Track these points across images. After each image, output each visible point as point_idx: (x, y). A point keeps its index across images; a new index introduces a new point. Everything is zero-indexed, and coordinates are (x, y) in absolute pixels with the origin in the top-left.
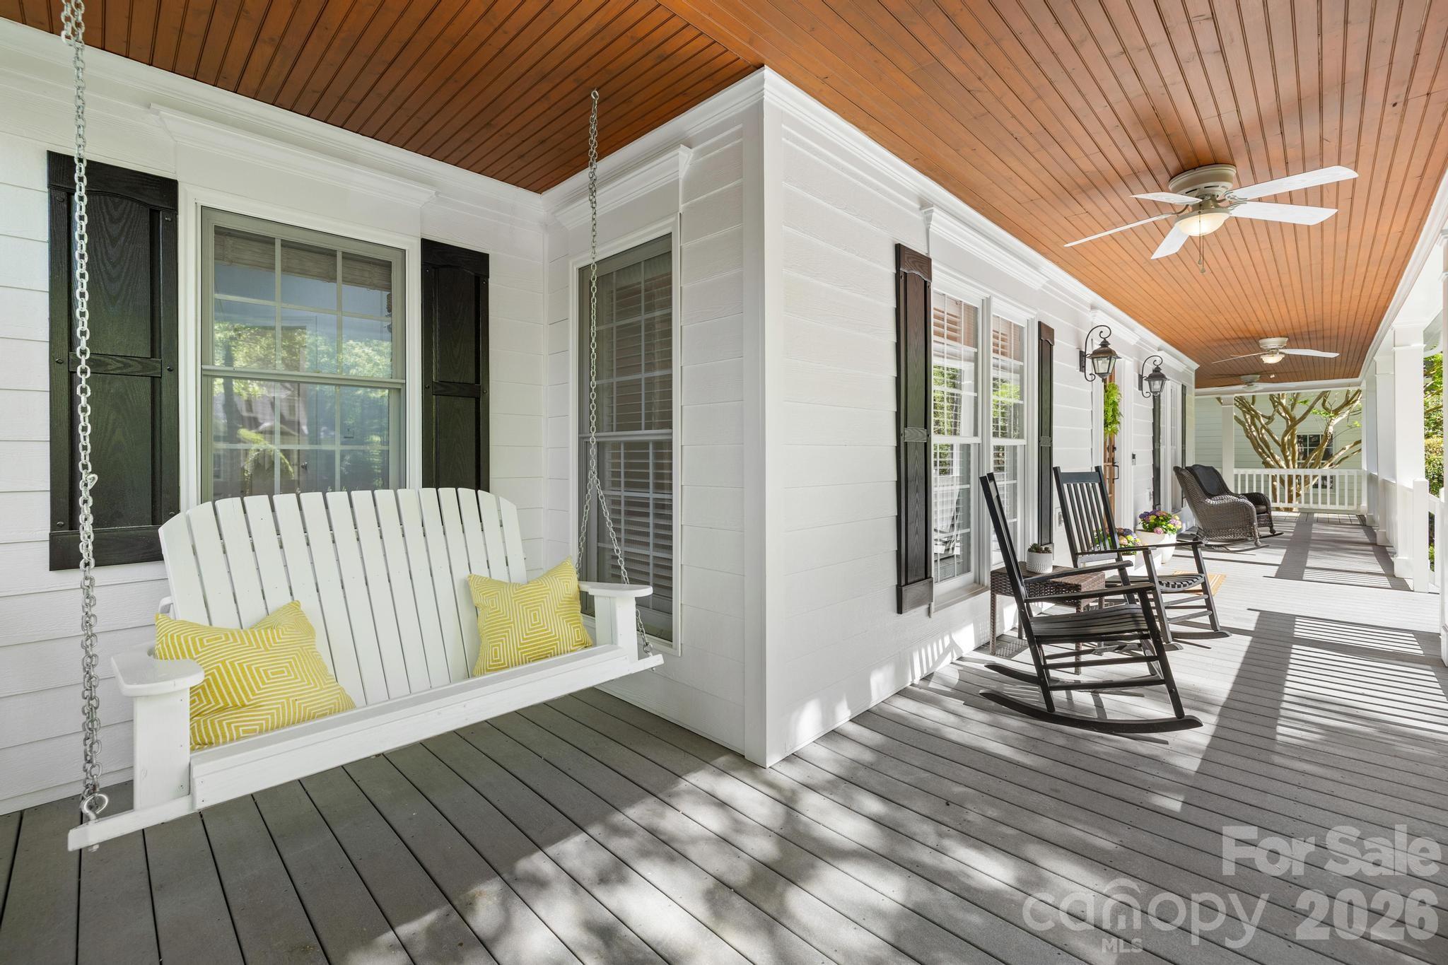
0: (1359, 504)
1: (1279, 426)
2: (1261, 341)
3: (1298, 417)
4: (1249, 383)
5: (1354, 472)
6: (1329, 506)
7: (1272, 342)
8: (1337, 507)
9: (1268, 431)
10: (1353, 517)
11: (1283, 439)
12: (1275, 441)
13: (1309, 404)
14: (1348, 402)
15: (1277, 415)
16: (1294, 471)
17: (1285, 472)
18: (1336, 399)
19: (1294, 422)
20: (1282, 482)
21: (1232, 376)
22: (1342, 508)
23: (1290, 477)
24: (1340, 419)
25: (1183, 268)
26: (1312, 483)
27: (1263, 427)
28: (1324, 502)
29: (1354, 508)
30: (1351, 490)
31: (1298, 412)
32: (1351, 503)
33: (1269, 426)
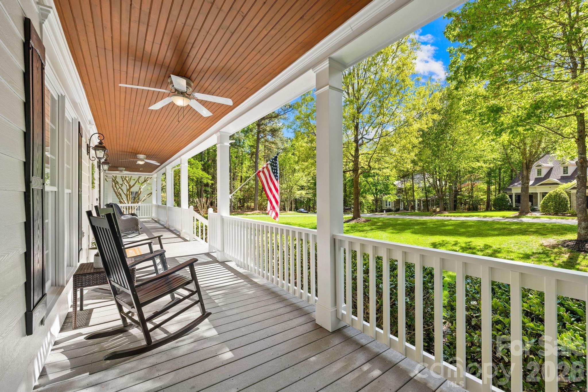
0: (152, 215)
1: (124, 188)
2: (137, 155)
3: (131, 185)
4: (121, 171)
5: (150, 204)
6: (143, 217)
7: (142, 156)
8: (146, 216)
9: (122, 189)
10: (150, 219)
11: (127, 193)
12: (124, 193)
13: (136, 180)
14: (145, 181)
15: (124, 184)
16: (130, 205)
17: (127, 205)
18: (142, 180)
19: (131, 187)
20: (126, 209)
21: (115, 167)
22: (147, 217)
23: (129, 207)
24: (144, 186)
25: (139, 118)
26: (136, 208)
27: (120, 188)
28: (144, 215)
29: (150, 216)
30: (149, 210)
31: (132, 183)
32: (149, 215)
33: (122, 188)
